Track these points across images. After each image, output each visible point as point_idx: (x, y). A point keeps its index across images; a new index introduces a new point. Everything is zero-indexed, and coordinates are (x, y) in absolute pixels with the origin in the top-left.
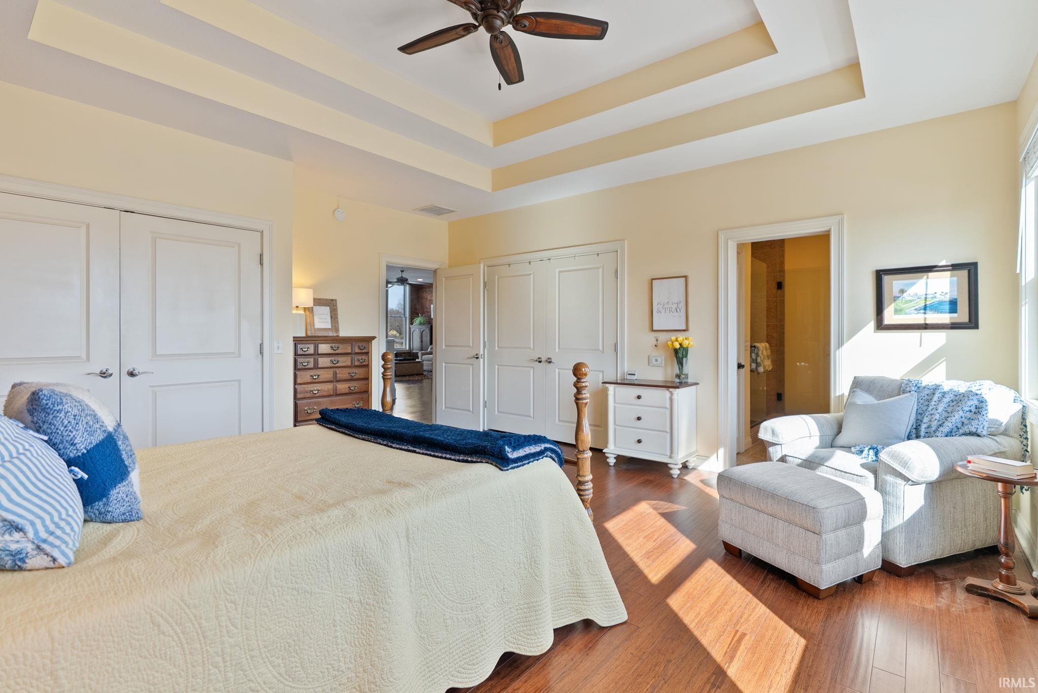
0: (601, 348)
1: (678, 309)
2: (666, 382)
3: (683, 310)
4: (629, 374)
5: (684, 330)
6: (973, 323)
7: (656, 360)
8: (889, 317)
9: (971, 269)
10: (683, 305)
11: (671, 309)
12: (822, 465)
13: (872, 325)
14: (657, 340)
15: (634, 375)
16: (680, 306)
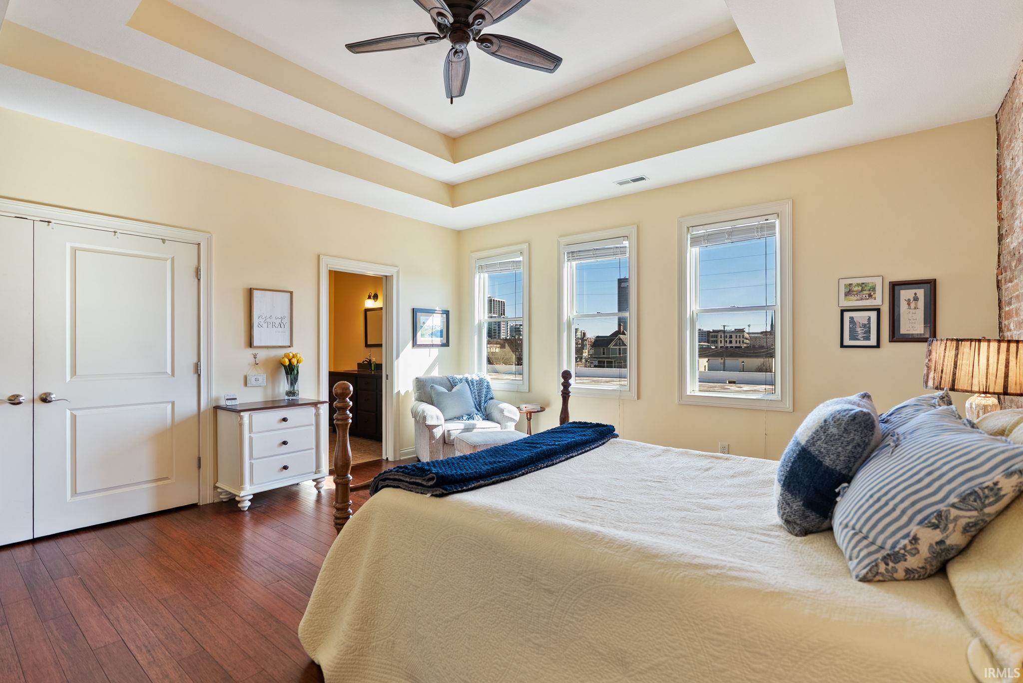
0: (169, 371)
1: (282, 325)
2: (266, 402)
3: (288, 326)
4: (227, 399)
5: (289, 347)
6: (447, 344)
7: (257, 380)
8: (420, 340)
9: (447, 313)
10: (287, 321)
11: (274, 324)
12: (474, 428)
13: (411, 343)
14: (255, 358)
15: (235, 399)
16: (284, 321)
